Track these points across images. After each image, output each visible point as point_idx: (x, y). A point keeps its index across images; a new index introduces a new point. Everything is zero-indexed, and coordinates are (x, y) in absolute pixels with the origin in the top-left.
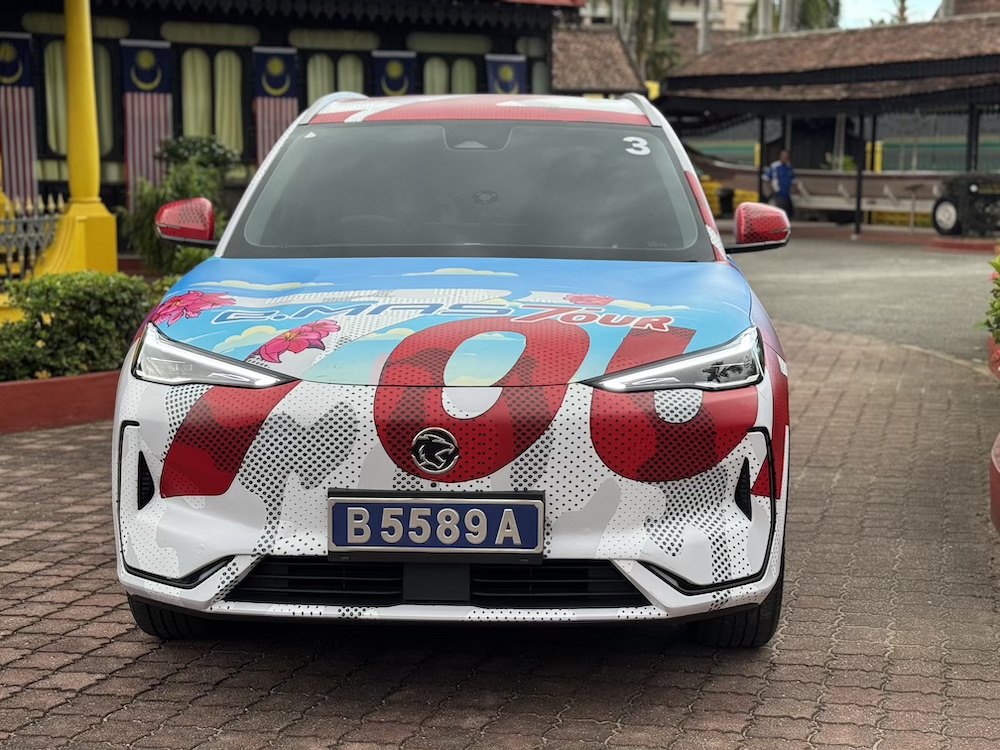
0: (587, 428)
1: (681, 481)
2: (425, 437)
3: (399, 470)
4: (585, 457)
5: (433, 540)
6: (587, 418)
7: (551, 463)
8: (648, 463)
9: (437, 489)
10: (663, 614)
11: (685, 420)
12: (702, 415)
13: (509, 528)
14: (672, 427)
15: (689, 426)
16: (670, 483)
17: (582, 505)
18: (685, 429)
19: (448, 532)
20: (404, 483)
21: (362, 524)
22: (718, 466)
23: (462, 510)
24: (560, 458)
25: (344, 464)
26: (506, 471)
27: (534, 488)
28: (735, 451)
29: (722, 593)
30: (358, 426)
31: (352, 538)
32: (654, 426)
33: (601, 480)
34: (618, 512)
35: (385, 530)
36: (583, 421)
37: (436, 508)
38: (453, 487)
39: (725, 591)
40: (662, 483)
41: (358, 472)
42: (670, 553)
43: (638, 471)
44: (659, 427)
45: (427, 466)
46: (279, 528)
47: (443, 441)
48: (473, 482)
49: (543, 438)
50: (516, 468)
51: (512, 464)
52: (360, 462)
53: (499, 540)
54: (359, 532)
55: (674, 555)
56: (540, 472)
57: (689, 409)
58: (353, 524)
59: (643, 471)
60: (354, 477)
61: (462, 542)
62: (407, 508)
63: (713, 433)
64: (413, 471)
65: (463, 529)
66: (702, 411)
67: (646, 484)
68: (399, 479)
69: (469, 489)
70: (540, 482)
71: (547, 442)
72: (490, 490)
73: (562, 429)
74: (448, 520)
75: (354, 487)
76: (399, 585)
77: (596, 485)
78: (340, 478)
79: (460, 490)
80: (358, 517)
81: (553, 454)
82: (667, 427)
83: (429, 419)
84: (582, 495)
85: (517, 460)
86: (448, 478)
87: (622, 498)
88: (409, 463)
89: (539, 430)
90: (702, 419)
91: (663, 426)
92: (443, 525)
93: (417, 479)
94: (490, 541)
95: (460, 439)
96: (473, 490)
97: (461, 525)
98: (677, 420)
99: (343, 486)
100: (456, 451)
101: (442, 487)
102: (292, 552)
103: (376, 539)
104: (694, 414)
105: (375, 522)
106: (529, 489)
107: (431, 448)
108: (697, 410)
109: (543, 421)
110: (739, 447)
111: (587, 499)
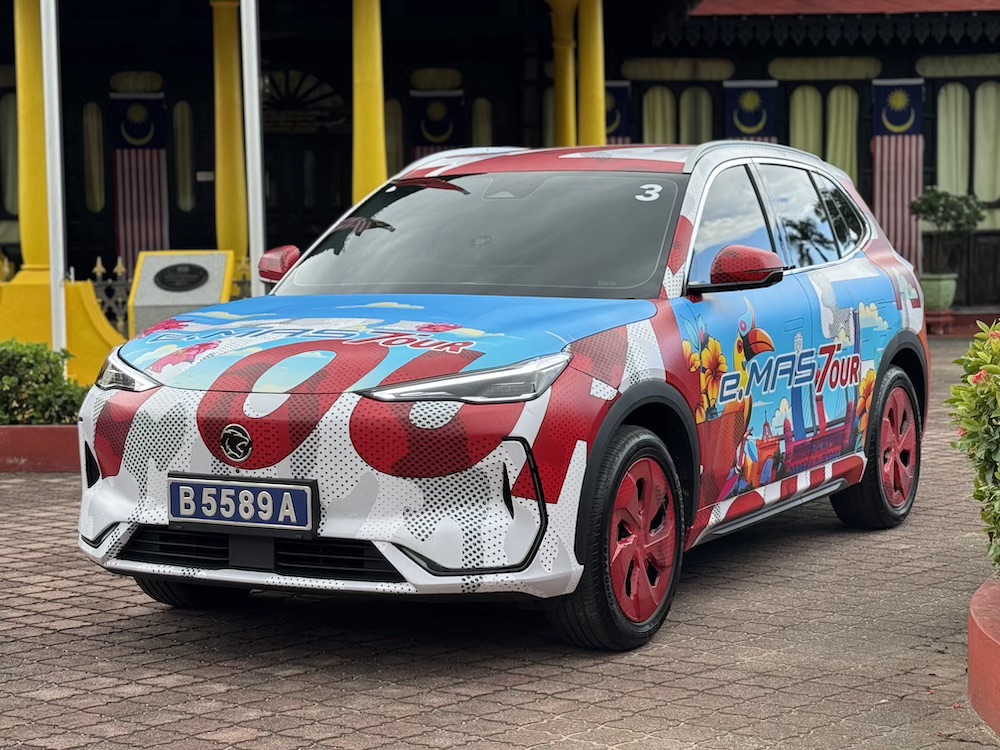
0: (347, 429)
1: (436, 479)
2: (230, 431)
3: (214, 458)
4: (346, 453)
5: (237, 517)
6: (347, 421)
7: (320, 457)
8: (401, 461)
9: (239, 475)
10: (413, 590)
11: (436, 427)
12: (454, 423)
13: (288, 510)
14: (423, 432)
15: (440, 431)
16: (424, 480)
17: (347, 493)
18: (436, 434)
19: (246, 510)
20: (218, 469)
21: (189, 500)
22: (474, 468)
23: (256, 491)
24: (327, 453)
25: (181, 451)
26: (286, 462)
27: (309, 477)
28: (489, 456)
29: (473, 578)
30: (186, 422)
31: (184, 511)
32: (406, 430)
33: (361, 473)
34: (378, 502)
35: (204, 505)
36: (343, 423)
37: (238, 490)
38: (250, 473)
39: (478, 577)
40: (416, 479)
41: (189, 458)
42: (420, 538)
43: (393, 467)
44: (410, 431)
45: (232, 455)
46: (145, 502)
47: (241, 435)
48: (264, 470)
49: (312, 435)
50: (294, 460)
51: (290, 456)
52: (189, 451)
53: (281, 519)
54: (187, 506)
55: (423, 540)
56: (312, 464)
57: (442, 418)
58: (184, 500)
59: (396, 467)
60: (187, 462)
61: (256, 518)
62: (219, 488)
63: (465, 439)
64: (223, 459)
65: (257, 509)
66: (455, 420)
67: (401, 479)
68: (215, 465)
69: (262, 476)
70: (313, 472)
71: (315, 439)
72: (277, 477)
73: (326, 429)
74: (246, 499)
75: (188, 471)
76: (226, 553)
77: (358, 478)
78: (179, 463)
79: (256, 476)
80: (187, 495)
81: (321, 449)
82: (419, 431)
83: (230, 417)
84: (347, 485)
85: (294, 453)
86: (247, 466)
87: (380, 489)
88: (219, 452)
89: (308, 429)
90: (454, 427)
91: (414, 431)
92: (243, 504)
93: (227, 466)
94: (274, 519)
95: (251, 434)
96: (265, 476)
97: (255, 504)
98: (428, 426)
99: (181, 470)
100: (250, 444)
101: (244, 473)
102: (151, 521)
103: (199, 513)
104: (446, 422)
105: (198, 499)
106: (305, 477)
107: (234, 441)
108: (450, 419)
109: (312, 422)
110: (494, 452)
111: (351, 489)
